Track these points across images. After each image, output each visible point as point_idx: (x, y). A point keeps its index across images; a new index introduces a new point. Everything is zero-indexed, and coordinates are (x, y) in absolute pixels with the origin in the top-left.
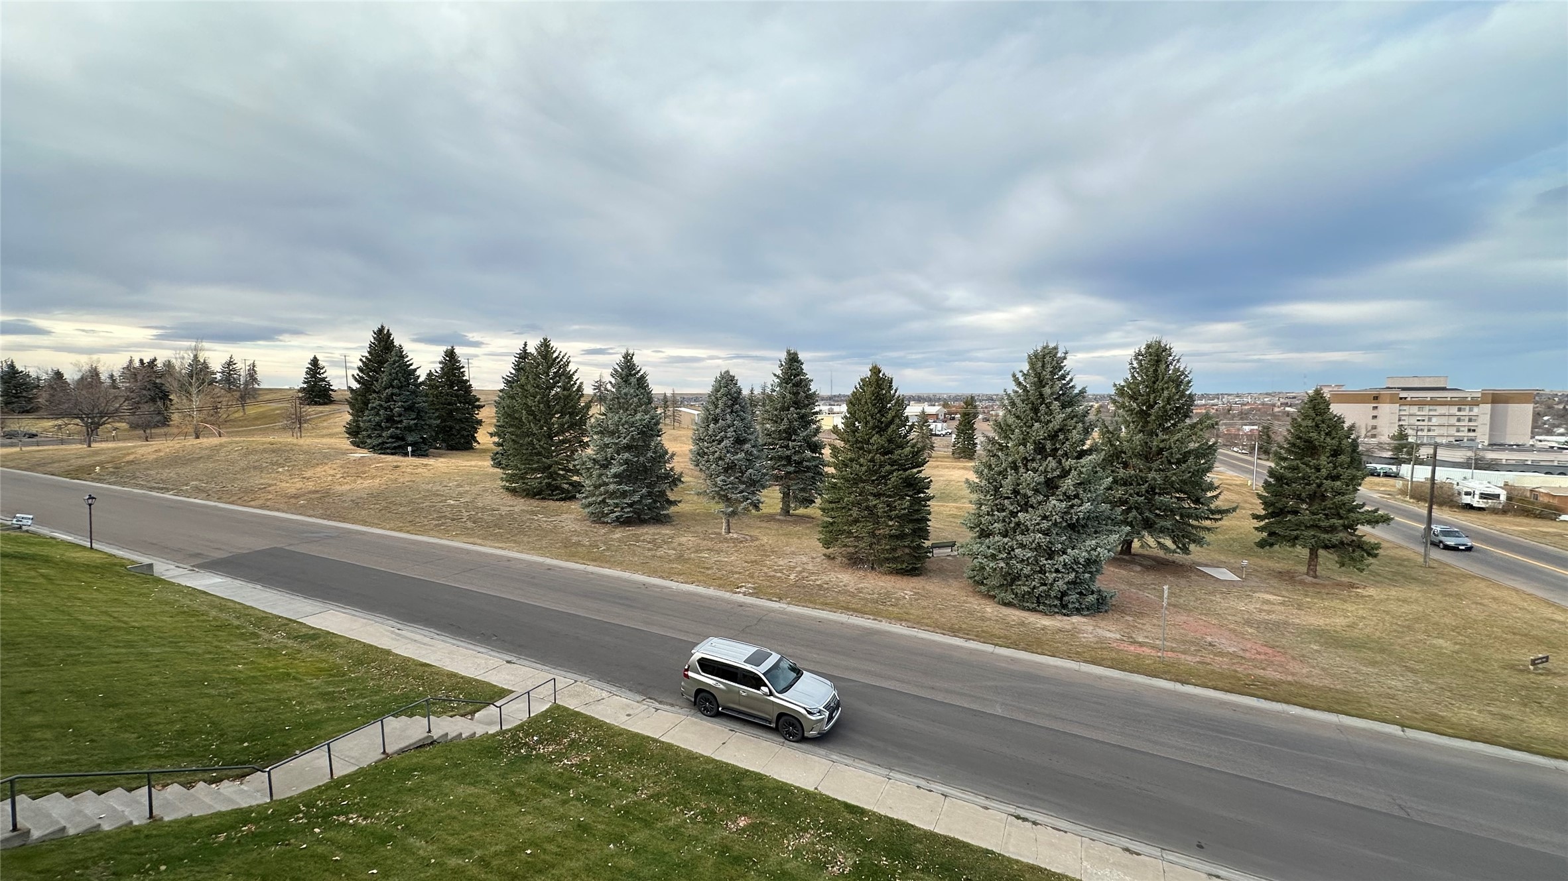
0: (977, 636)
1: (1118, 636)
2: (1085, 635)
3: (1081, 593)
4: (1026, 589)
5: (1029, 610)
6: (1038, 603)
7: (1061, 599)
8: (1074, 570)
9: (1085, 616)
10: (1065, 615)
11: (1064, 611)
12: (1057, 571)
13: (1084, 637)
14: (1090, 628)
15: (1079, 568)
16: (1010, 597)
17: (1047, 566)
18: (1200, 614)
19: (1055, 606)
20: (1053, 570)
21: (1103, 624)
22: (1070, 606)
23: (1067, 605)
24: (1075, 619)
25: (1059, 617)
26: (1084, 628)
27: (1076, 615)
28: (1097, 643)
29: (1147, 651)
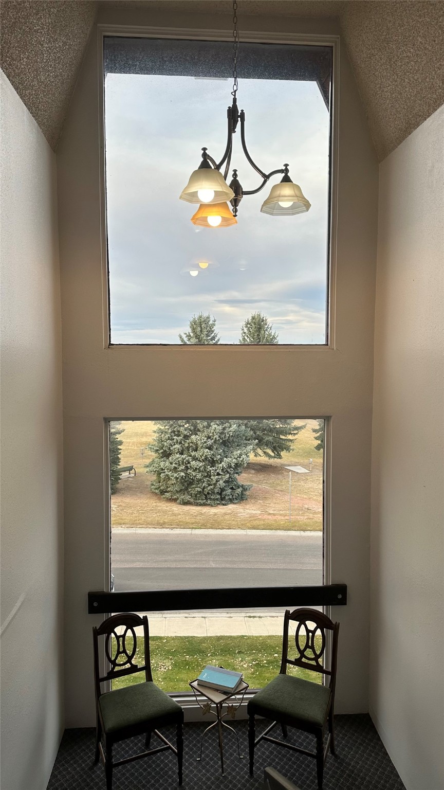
0: (177, 525)
1: (260, 512)
2: (241, 514)
3: (232, 488)
4: (199, 489)
5: (201, 505)
6: (206, 499)
7: (220, 494)
8: (228, 472)
9: (235, 503)
10: (223, 505)
11: (223, 502)
12: (218, 474)
13: (242, 516)
14: (242, 510)
15: (231, 470)
16: (187, 498)
17: (212, 471)
18: (297, 493)
19: (217, 499)
20: (216, 474)
21: (248, 507)
22: (227, 498)
23: (225, 497)
24: (231, 506)
25: (221, 507)
26: (238, 510)
27: (230, 504)
28: (250, 517)
29: (280, 518)
